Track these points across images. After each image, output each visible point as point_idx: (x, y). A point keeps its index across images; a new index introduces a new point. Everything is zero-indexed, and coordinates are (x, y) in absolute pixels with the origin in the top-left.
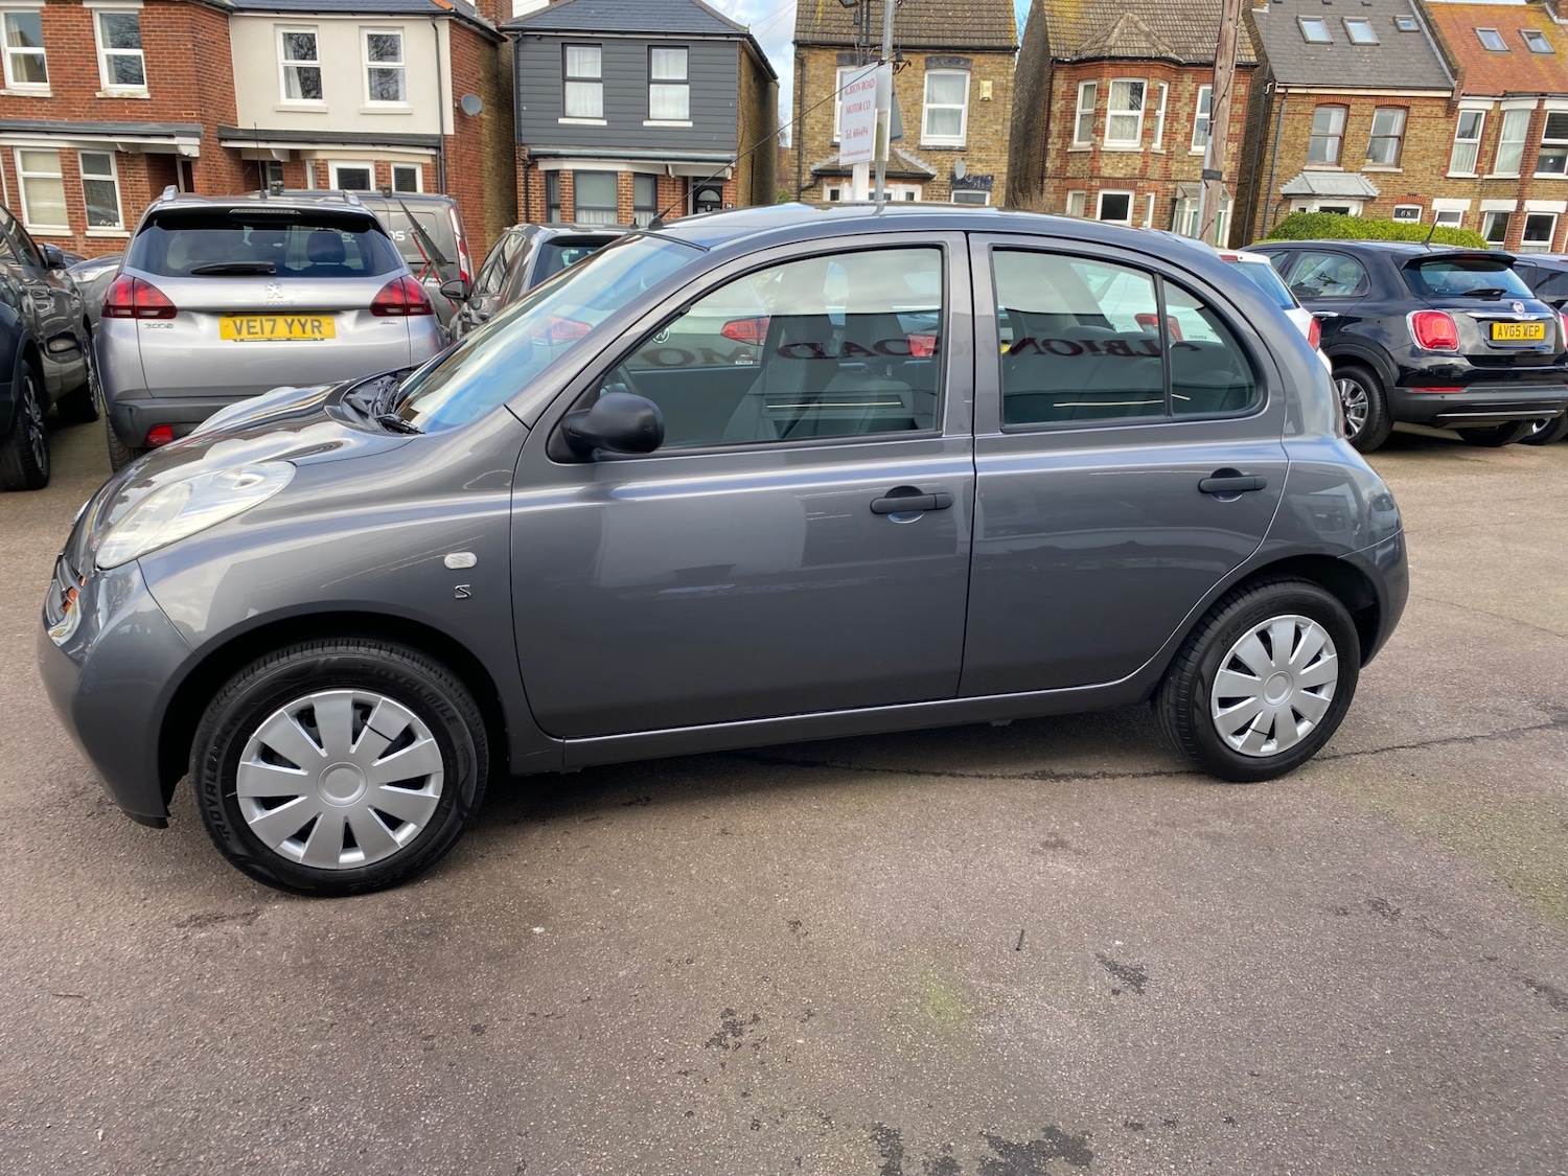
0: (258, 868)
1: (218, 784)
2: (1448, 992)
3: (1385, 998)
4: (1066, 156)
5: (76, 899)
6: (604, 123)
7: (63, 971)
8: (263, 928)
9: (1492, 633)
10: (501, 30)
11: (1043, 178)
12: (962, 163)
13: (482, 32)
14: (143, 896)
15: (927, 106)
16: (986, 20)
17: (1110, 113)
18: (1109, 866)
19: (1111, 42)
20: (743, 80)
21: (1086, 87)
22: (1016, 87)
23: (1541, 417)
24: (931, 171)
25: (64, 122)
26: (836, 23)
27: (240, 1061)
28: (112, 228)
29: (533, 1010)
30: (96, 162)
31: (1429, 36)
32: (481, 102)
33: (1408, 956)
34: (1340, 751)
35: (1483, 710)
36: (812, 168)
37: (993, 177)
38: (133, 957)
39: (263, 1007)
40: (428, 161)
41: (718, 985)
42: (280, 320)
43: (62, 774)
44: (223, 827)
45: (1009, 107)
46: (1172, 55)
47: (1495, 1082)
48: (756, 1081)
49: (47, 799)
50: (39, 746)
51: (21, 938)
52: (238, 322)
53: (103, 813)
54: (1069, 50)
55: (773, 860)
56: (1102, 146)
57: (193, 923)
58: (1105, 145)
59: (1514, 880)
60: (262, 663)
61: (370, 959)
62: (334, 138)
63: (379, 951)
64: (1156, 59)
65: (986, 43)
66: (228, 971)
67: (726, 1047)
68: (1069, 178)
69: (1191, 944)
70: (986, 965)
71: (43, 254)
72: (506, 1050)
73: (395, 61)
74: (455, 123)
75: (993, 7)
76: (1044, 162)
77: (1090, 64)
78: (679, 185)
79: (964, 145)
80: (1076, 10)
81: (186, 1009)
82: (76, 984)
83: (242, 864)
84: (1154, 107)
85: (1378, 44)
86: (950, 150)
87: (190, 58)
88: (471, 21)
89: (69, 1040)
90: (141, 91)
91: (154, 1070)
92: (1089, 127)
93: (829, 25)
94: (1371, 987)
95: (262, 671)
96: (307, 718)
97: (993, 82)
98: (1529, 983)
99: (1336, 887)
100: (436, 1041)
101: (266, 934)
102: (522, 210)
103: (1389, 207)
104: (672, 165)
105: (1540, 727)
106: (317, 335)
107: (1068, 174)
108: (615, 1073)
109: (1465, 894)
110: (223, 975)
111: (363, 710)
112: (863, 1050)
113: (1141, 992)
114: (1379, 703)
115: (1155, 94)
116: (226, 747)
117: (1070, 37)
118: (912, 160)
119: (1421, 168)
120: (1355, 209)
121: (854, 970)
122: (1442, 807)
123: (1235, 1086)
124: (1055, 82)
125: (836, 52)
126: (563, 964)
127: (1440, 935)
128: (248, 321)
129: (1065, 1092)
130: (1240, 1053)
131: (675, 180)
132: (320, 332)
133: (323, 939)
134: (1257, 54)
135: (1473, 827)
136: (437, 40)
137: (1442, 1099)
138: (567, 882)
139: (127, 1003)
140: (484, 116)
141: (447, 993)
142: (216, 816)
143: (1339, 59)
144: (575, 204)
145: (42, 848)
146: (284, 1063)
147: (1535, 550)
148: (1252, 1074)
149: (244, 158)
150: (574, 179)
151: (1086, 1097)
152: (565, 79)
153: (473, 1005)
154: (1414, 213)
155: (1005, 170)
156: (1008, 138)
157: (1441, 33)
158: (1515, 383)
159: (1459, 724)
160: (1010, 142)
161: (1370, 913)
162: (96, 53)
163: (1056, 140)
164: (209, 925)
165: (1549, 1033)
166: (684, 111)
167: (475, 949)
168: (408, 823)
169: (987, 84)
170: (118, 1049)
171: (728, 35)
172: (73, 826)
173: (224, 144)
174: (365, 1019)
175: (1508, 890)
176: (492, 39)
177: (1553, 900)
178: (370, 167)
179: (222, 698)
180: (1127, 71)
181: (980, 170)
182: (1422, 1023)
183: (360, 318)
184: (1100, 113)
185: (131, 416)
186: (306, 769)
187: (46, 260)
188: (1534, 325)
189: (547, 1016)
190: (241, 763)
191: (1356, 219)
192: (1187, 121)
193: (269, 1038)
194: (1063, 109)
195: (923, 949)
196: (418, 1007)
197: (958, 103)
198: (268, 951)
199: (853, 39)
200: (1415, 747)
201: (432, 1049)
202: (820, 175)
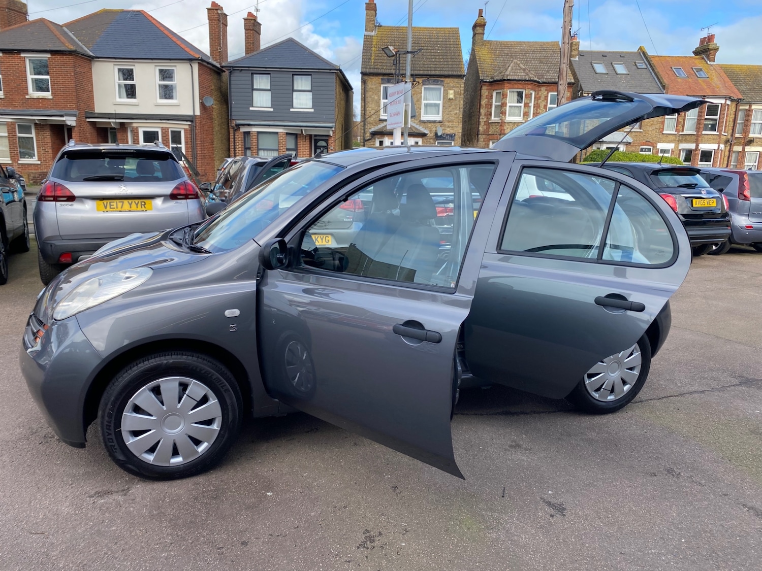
0: (130, 466)
1: (112, 425)
2: (707, 511)
3: (678, 515)
4: (489, 124)
5: (37, 485)
6: (272, 110)
7: (33, 521)
8: (133, 497)
9: (706, 342)
10: (223, 67)
11: (478, 135)
12: (441, 128)
13: (214, 68)
14: (70, 483)
15: (423, 102)
16: (450, 63)
17: (508, 105)
18: (542, 455)
19: (507, 73)
20: (337, 90)
21: (497, 93)
22: (464, 93)
23: (716, 242)
24: (426, 132)
25: (9, 110)
26: (380, 64)
27: (127, 563)
28: (31, 159)
29: (270, 533)
30: (25, 128)
31: (651, 71)
32: (213, 100)
33: (687, 495)
34: (643, 398)
35: (707, 378)
36: (370, 131)
37: (455, 134)
38: (68, 513)
39: (136, 536)
40: (187, 127)
41: (360, 518)
42: (126, 202)
43: (25, 423)
44: (114, 446)
45: (462, 102)
46: (536, 79)
47: (734, 553)
48: (384, 564)
49: (18, 436)
50: (12, 410)
51: (11, 505)
52: (105, 203)
53: (47, 442)
54: (488, 76)
55: (381, 457)
56: (505, 119)
57: (97, 495)
58: (507, 119)
59: (731, 457)
60: (135, 364)
61: (187, 510)
62: (142, 117)
63: (192, 506)
64: (528, 80)
65: (450, 73)
66: (117, 518)
67: (367, 548)
68: (490, 135)
69: (585, 492)
70: (489, 504)
71: (6, 172)
72: (259, 553)
73: (172, 81)
74: (200, 110)
75: (453, 57)
76: (478, 127)
77: (498, 83)
78: (308, 138)
79: (441, 120)
80: (491, 58)
81: (97, 538)
82: (40, 527)
83: (123, 465)
84: (528, 102)
85: (629, 74)
86: (434, 122)
87: (73, 80)
88: (208, 63)
89: (39, 555)
90: (48, 95)
91: (84, 568)
92: (499, 111)
93: (377, 65)
94: (671, 510)
95: (135, 368)
96: (156, 391)
97: (454, 91)
98: (744, 506)
99: (649, 463)
100: (224, 550)
101: (134, 500)
102: (232, 150)
103: (637, 147)
104: (305, 129)
105: (734, 385)
106: (143, 209)
107: (490, 133)
108: (315, 562)
109: (710, 465)
110: (115, 520)
111: (184, 387)
112: (434, 548)
113: (564, 515)
114: (659, 376)
115: (529, 96)
116: (117, 406)
117: (488, 71)
118: (417, 127)
119: (651, 129)
120: (622, 148)
121: (426, 509)
122: (694, 424)
123: (613, 559)
124: (482, 91)
125: (381, 77)
126: (283, 510)
127: (700, 484)
128: (110, 203)
129: (533, 565)
130: (614, 543)
131: (306, 136)
132: (145, 208)
133: (163, 501)
134: (574, 79)
135: (709, 433)
136: (192, 72)
137: (711, 562)
138: (281, 470)
139: (67, 536)
140: (214, 106)
141: (227, 526)
142: (111, 441)
143: (611, 81)
144: (258, 147)
145: (17, 460)
146: (149, 563)
147: (720, 303)
148: (621, 553)
149: (98, 126)
150: (258, 136)
151: (544, 567)
152: (253, 89)
153: (241, 532)
154: (649, 150)
155: (461, 131)
156: (461, 116)
157: (657, 69)
158: (704, 226)
159: (697, 385)
160: (463, 118)
161: (666, 475)
162: (26, 77)
163: (484, 117)
164: (105, 496)
165: (756, 529)
166: (310, 104)
167: (239, 504)
168: (204, 442)
169: (451, 92)
170: (64, 559)
171: (330, 70)
172: (32, 449)
173: (88, 120)
174: (188, 540)
175: (729, 462)
176: (218, 71)
177: (750, 467)
178: (159, 130)
179: (115, 382)
180: (516, 86)
181: (449, 131)
182: (697, 526)
183: (164, 201)
184: (504, 105)
185: (52, 249)
186: (155, 416)
187: (7, 175)
188: (711, 200)
189: (278, 536)
190: (124, 414)
191: (623, 152)
192: (544, 108)
193: (140, 551)
194: (487, 103)
195: (458, 498)
196: (213, 534)
197: (438, 100)
198: (136, 508)
199: (393, 72)
200: (677, 396)
201: (222, 554)
202: (374, 134)
